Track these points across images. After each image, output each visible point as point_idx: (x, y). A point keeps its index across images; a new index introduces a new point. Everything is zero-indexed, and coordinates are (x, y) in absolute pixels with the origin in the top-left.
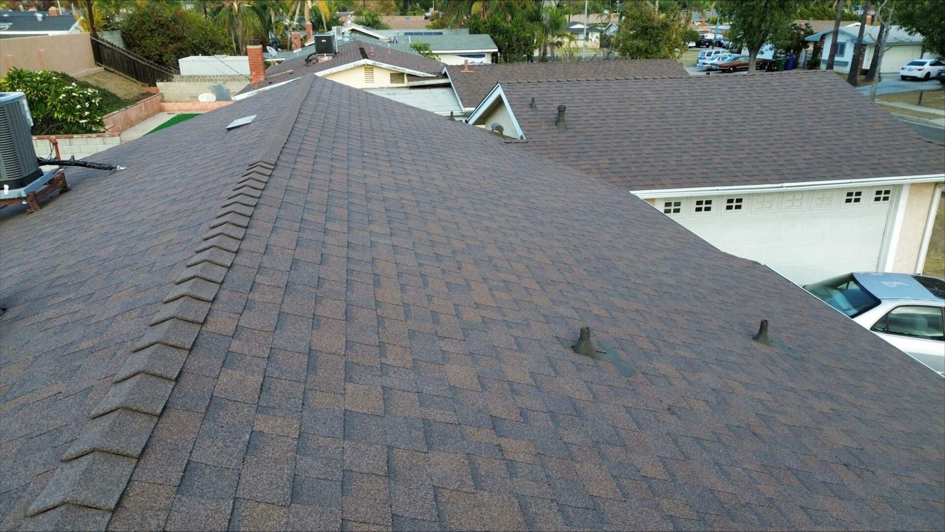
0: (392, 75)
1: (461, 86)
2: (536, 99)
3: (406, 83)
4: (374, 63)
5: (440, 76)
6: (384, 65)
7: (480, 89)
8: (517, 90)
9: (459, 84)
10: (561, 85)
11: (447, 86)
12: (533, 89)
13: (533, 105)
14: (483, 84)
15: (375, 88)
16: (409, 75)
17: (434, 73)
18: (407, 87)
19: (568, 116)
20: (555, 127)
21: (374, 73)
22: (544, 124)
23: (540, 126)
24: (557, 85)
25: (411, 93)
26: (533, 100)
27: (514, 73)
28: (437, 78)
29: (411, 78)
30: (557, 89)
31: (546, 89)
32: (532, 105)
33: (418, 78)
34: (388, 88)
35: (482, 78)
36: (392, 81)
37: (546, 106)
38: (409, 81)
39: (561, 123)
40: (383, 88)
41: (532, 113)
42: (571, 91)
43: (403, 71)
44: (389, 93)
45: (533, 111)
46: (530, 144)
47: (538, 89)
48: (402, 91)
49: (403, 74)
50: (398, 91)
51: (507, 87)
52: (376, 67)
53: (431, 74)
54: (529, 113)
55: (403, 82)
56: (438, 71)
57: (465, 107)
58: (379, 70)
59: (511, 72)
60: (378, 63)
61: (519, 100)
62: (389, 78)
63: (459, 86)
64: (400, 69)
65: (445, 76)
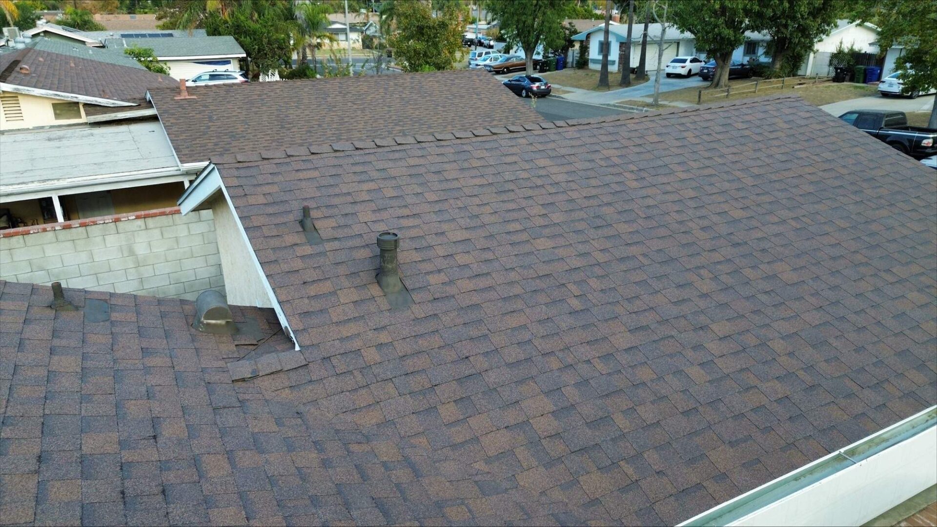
0: (55, 106)
1: (177, 124)
2: (314, 214)
3: (84, 119)
4: (18, 89)
5: (144, 105)
6: (37, 92)
7: (209, 127)
8: (260, 179)
9: (172, 121)
10: (367, 158)
11: (154, 119)
12: (301, 175)
13: (308, 223)
14: (215, 117)
15: (28, 129)
16: (86, 105)
17: (133, 100)
18: (86, 124)
19: (405, 255)
20: (375, 290)
21: (21, 105)
22: (346, 283)
23: (334, 293)
24: (358, 159)
25: (92, 135)
26: (306, 211)
28: (139, 107)
29: (91, 109)
30: (359, 169)
31: (333, 171)
32: (305, 221)
33: (105, 109)
34: (52, 127)
35: (212, 108)
36: (57, 116)
37: (342, 221)
38: (87, 114)
39: (391, 280)
40: (42, 127)
41: (308, 250)
42: (393, 172)
43: (75, 100)
44: (53, 136)
45: (310, 242)
47: (315, 174)
48: (78, 131)
49: (77, 103)
50: (70, 131)
52: (21, 94)
53: (128, 101)
54: (299, 251)
55: (80, 117)
56: (138, 96)
57: (182, 162)
58: (26, 98)
59: (259, 95)
60: (24, 89)
61: (270, 210)
62: (50, 111)
63: (173, 124)
64: (70, 97)
65: (149, 105)
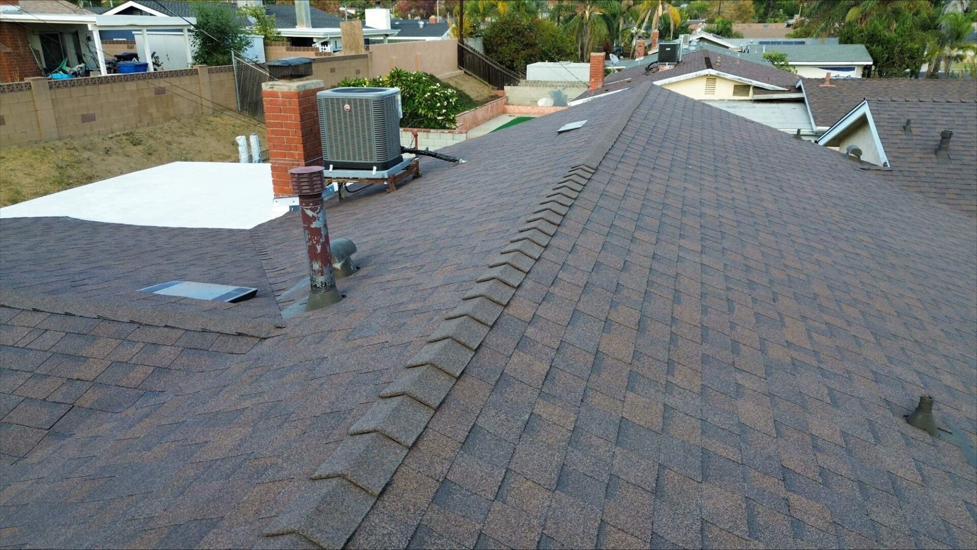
0: (735, 86)
1: (816, 102)
2: (912, 121)
3: (751, 96)
4: (719, 74)
5: (792, 90)
6: (729, 76)
7: (840, 106)
8: (888, 109)
9: (814, 100)
10: (952, 107)
11: (800, 101)
12: (910, 110)
13: (908, 127)
14: (846, 100)
15: (715, 100)
16: (755, 88)
17: (786, 87)
18: (751, 100)
19: (954, 145)
20: (933, 156)
21: (716, 84)
22: (918, 151)
23: (912, 153)
24: (946, 106)
25: (754, 107)
26: (909, 122)
27: (890, 89)
28: (789, 91)
29: (758, 91)
30: (945, 111)
31: (930, 110)
32: (906, 127)
33: (767, 92)
34: (729, 100)
35: (845, 94)
36: (735, 93)
37: (926, 130)
38: (754, 93)
39: (943, 153)
40: (724, 100)
41: (904, 137)
42: (964, 115)
43: (750, 84)
44: (730, 106)
45: (905, 134)
46: (894, 173)
47: (920, 110)
48: (745, 104)
49: (749, 86)
50: (740, 104)
51: (876, 105)
52: (720, 77)
53: (783, 87)
54: (899, 137)
55: (748, 95)
56: (791, 84)
57: (817, 125)
58: (723, 80)
59: (885, 88)
60: (722, 74)
61: (890, 121)
62: (732, 89)
63: (814, 103)
64: (747, 81)
65: (799, 90)
